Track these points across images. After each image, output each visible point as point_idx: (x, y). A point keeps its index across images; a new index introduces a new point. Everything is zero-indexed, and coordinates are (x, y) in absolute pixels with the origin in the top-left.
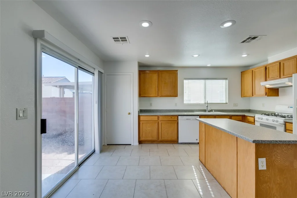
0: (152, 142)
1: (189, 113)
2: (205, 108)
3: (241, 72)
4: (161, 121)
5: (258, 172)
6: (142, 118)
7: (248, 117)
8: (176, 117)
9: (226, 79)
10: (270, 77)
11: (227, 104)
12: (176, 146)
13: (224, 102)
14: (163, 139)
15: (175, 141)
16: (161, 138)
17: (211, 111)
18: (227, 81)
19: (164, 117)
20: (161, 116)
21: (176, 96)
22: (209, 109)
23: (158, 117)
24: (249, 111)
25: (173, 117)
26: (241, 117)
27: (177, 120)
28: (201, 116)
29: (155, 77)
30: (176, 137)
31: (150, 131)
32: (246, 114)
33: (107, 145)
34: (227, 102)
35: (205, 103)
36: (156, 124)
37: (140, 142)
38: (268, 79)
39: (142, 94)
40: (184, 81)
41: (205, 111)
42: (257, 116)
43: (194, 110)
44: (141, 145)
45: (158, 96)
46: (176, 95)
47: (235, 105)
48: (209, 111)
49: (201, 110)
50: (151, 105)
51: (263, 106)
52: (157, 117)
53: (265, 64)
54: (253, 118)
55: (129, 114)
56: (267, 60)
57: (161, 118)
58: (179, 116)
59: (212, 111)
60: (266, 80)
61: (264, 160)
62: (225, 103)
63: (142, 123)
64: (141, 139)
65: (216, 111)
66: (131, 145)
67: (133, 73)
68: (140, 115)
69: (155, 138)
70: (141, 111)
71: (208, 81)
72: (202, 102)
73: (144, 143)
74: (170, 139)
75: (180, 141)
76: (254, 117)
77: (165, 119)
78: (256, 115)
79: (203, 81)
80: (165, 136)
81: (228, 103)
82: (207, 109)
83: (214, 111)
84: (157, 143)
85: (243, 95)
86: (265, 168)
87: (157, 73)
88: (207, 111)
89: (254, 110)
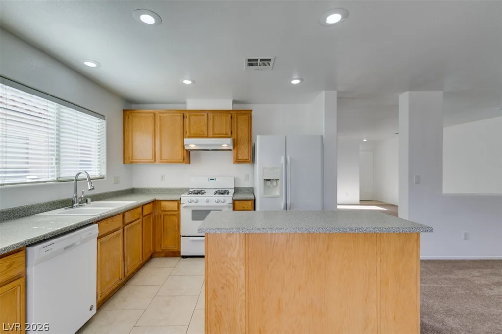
3: (124, 111)
7: (163, 203)
8: (21, 257)
9: (101, 116)
10: (192, 132)
11: (103, 178)
13: (97, 174)
17: (84, 200)
18: (105, 122)
22: (80, 195)
24: (133, 191)
28: (99, 224)
34: (104, 173)
38: (187, 134)
41: (70, 202)
42: (186, 199)
43: (34, 207)
47: (116, 180)
48: (80, 203)
49: (54, 202)
51: (162, 179)
53: (180, 107)
54: (176, 204)
56: (185, 103)
59: (87, 201)
60: (184, 137)
62: (98, 176)
76: (179, 201)
78: (182, 196)
81: (106, 177)
82: (76, 197)
83: (91, 201)
85: (125, 159)
88: (75, 205)
89: (144, 189)
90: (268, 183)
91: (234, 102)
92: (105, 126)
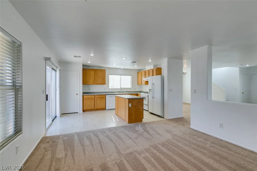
0: (91, 110)
1: (112, 93)
2: (120, 91)
3: (138, 72)
4: (96, 98)
5: (129, 108)
6: (85, 97)
8: (105, 95)
9: (131, 75)
12: (105, 111)
13: (130, 87)
14: (97, 108)
15: (104, 109)
16: (96, 108)
17: (123, 92)
18: (131, 76)
20: (96, 95)
21: (105, 84)
22: (122, 91)
24: (141, 92)
25: (103, 96)
27: (105, 97)
29: (92, 73)
30: (105, 107)
31: (90, 104)
32: (138, 93)
33: (62, 114)
34: (131, 87)
35: (120, 88)
36: (94, 100)
37: (84, 111)
38: (146, 77)
39: (85, 82)
40: (110, 76)
41: (120, 92)
42: (141, 94)
43: (115, 92)
44: (84, 112)
45: (94, 84)
47: (135, 89)
48: (122, 92)
49: (118, 92)
50: (90, 89)
52: (94, 96)
53: (144, 70)
55: (77, 94)
56: (145, 68)
57: (96, 96)
58: (106, 95)
60: (145, 78)
61: (131, 104)
63: (85, 100)
64: (84, 109)
65: (125, 92)
66: (78, 113)
67: (80, 70)
68: (84, 95)
69: (93, 108)
70: (84, 93)
71: (122, 76)
72: (119, 87)
73: (86, 111)
74: (101, 108)
75: (107, 108)
77: (99, 97)
79: (119, 76)
80: (99, 106)
84: (94, 111)
85: (138, 84)
86: (131, 106)
87: (94, 70)
89: (143, 91)
90: (151, 90)
91: (154, 66)
92: (131, 78)
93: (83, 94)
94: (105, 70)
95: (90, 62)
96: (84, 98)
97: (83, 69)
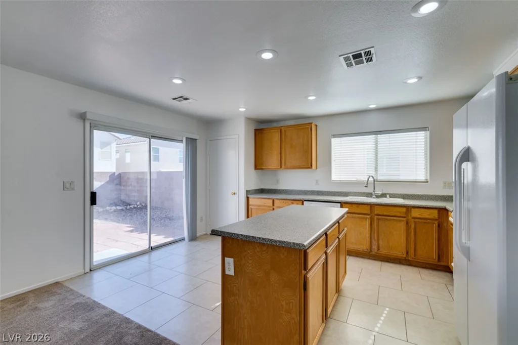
4: (277, 207)
5: (225, 276)
6: (251, 201)
8: (300, 202)
11: (427, 182)
18: (428, 132)
19: (282, 201)
20: (278, 199)
22: (378, 191)
23: (273, 201)
25: (295, 203)
26: (436, 212)
28: (344, 204)
29: (276, 137)
34: (428, 178)
39: (259, 164)
45: (281, 167)
46: (310, 166)
47: (449, 185)
48: (377, 197)
49: (364, 193)
50: (278, 181)
52: (271, 201)
55: (234, 194)
57: (276, 202)
58: (305, 202)
59: (386, 197)
61: (232, 260)
62: (424, 180)
63: (252, 209)
65: (392, 196)
67: (239, 135)
68: (249, 196)
71: (381, 137)
77: (283, 205)
79: (372, 137)
81: (429, 180)
82: (374, 191)
83: (390, 197)
86: (232, 273)
87: (279, 130)
88: (373, 196)
92: (428, 136)
93: (247, 195)
94: (311, 123)
95: (243, 110)
96: (250, 203)
97: (255, 130)
